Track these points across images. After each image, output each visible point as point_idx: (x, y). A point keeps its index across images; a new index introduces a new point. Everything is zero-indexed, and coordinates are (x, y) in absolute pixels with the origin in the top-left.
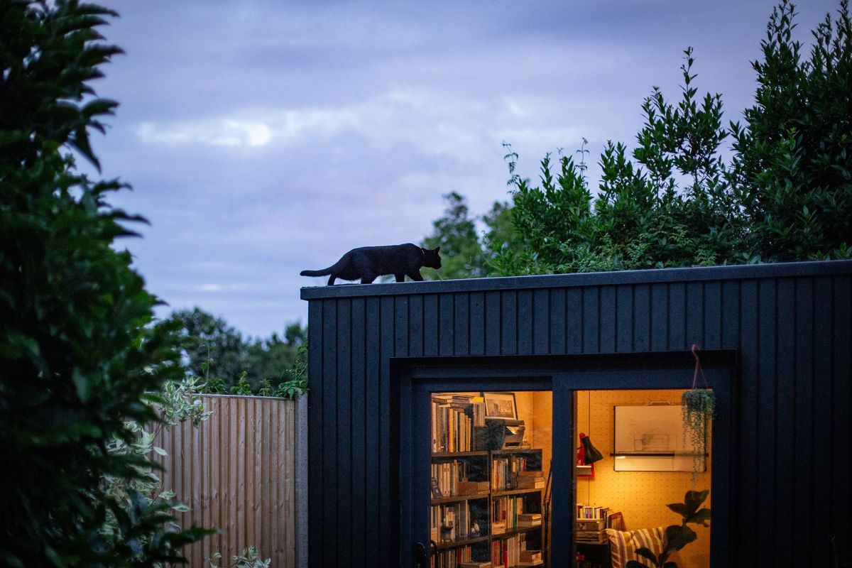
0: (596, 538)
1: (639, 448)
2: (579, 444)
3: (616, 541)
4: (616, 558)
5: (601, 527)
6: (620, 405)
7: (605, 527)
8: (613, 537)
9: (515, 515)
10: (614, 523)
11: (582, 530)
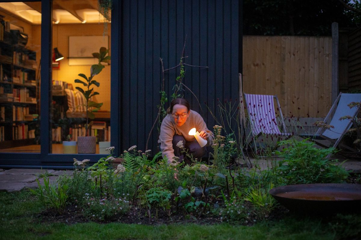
0: (61, 93)
1: (80, 55)
2: (53, 51)
3: (70, 94)
4: (70, 102)
5: (63, 88)
6: (71, 36)
7: (65, 88)
8: (68, 92)
9: (24, 80)
10: (69, 87)
11: (54, 89)
